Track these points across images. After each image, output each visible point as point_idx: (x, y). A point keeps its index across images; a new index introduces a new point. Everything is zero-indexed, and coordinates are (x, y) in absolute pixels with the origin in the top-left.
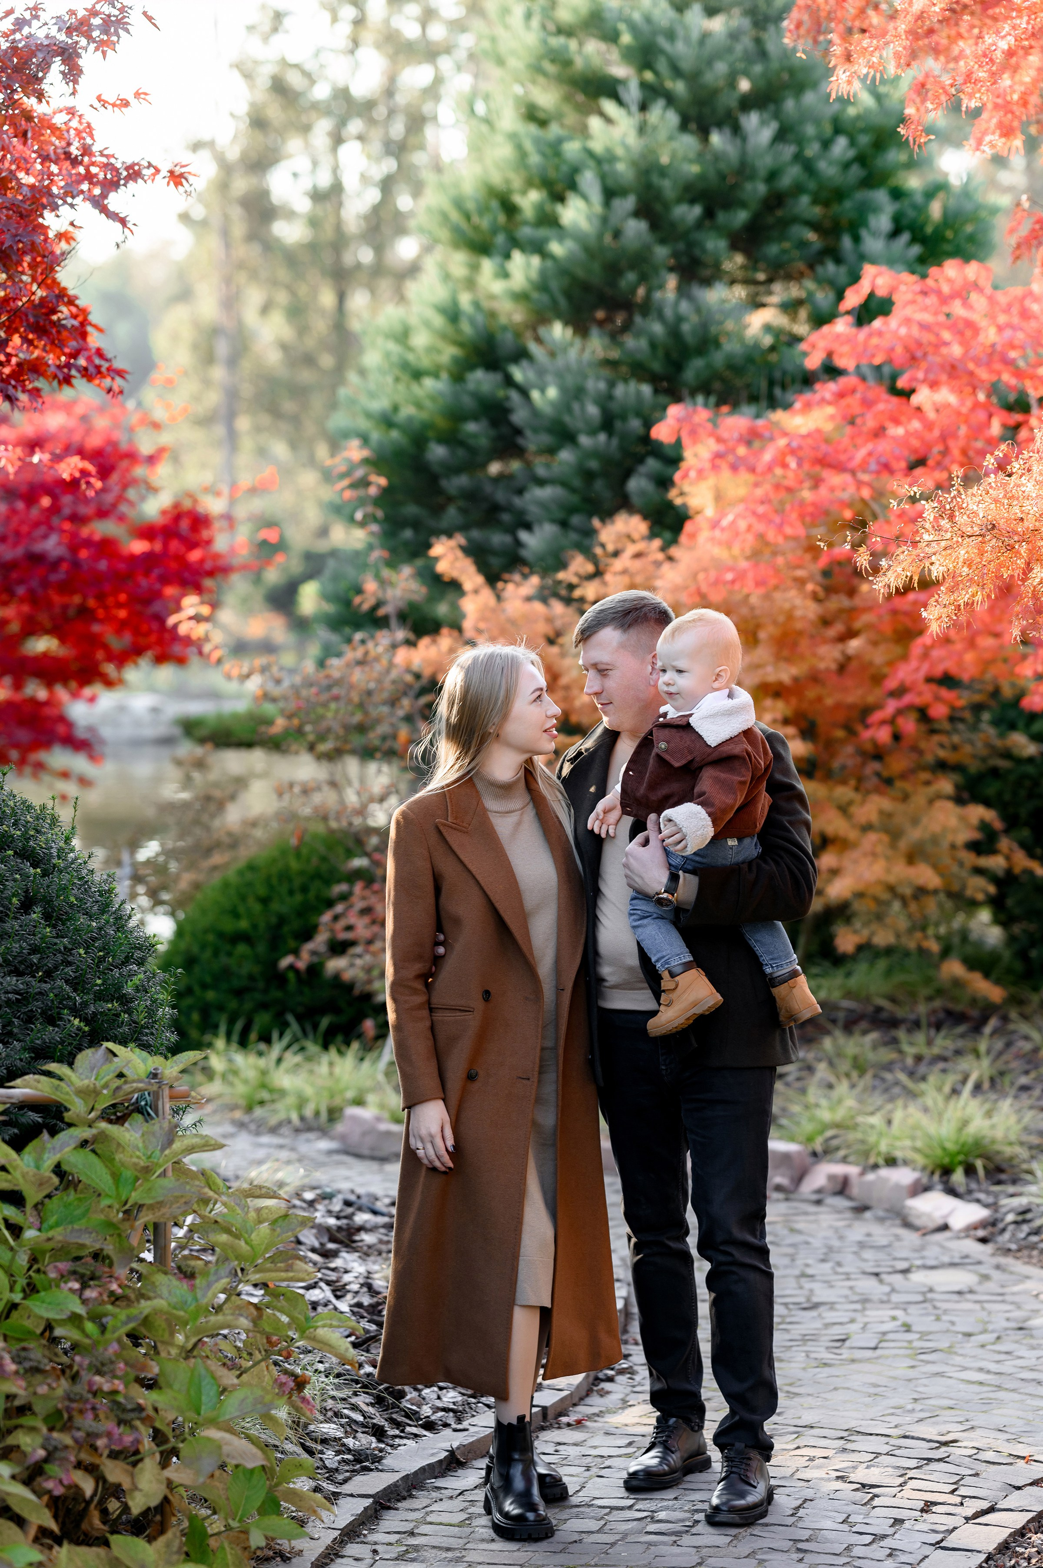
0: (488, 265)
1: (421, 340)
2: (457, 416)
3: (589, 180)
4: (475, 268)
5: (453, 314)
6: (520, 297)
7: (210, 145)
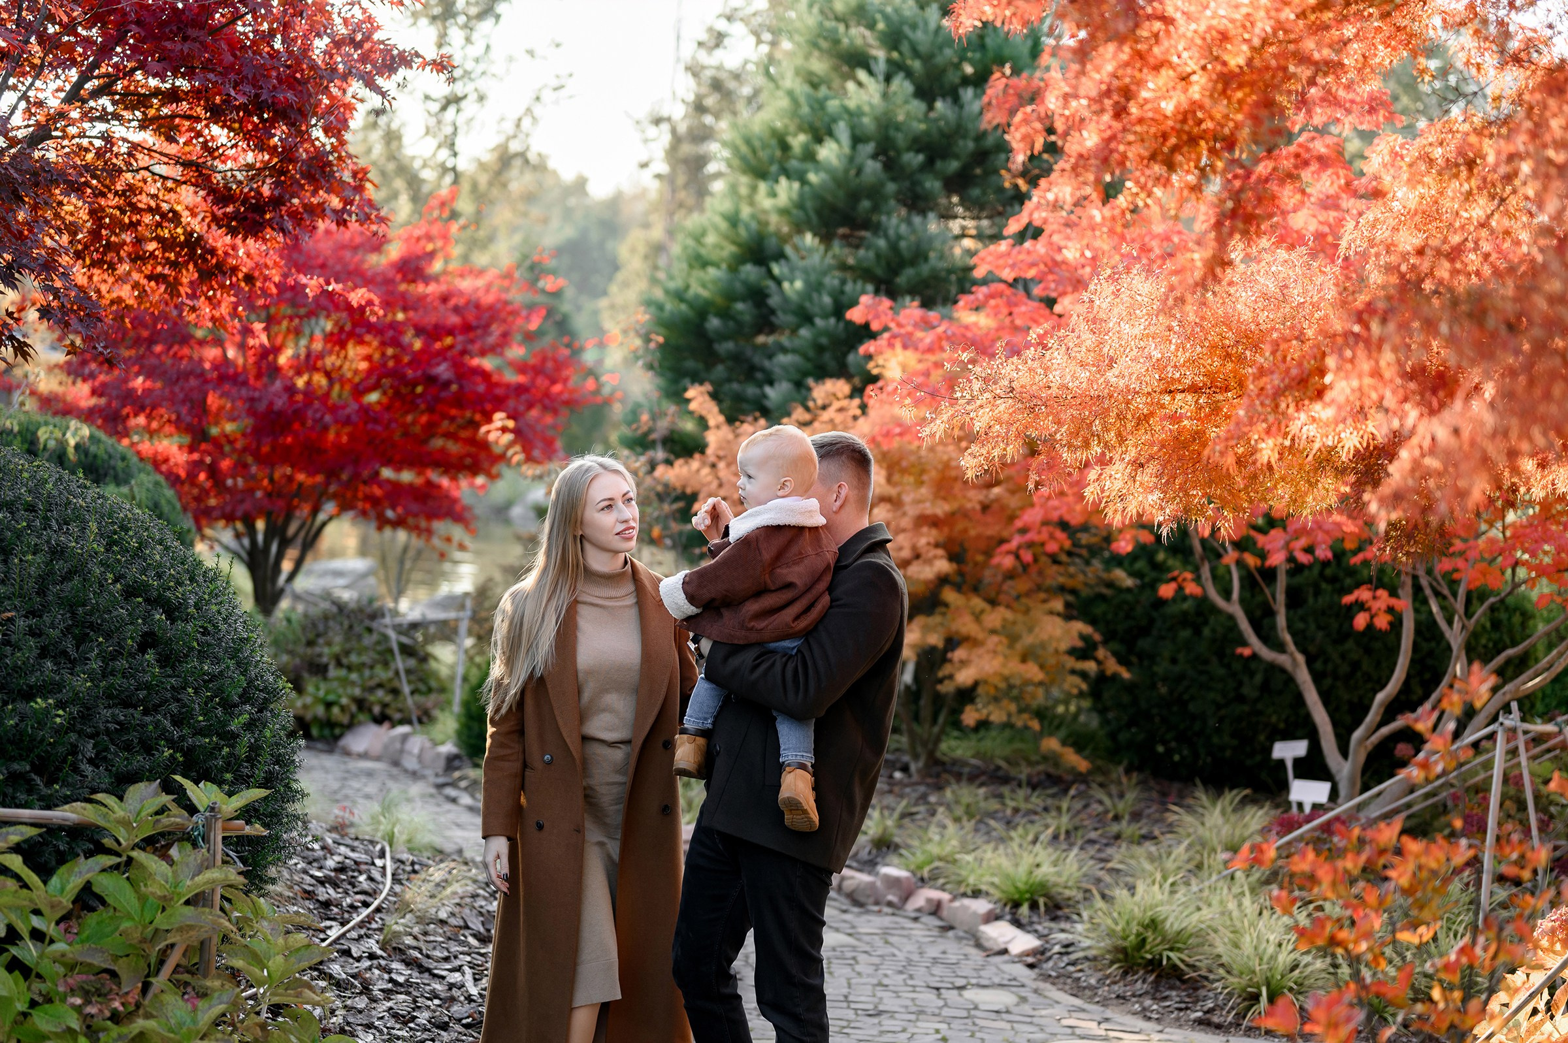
0: (763, 187)
1: (711, 239)
2: (731, 296)
3: (842, 129)
4: (754, 189)
5: (733, 220)
6: (783, 212)
7: (669, 119)
